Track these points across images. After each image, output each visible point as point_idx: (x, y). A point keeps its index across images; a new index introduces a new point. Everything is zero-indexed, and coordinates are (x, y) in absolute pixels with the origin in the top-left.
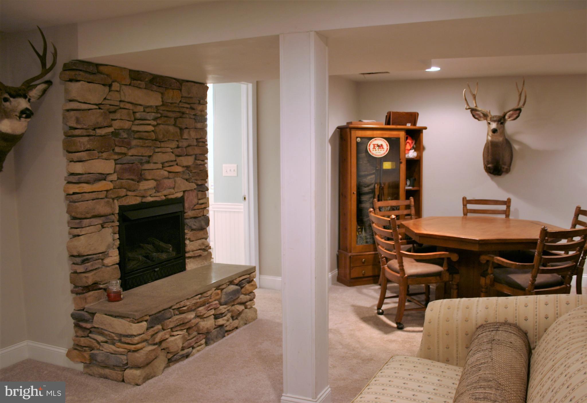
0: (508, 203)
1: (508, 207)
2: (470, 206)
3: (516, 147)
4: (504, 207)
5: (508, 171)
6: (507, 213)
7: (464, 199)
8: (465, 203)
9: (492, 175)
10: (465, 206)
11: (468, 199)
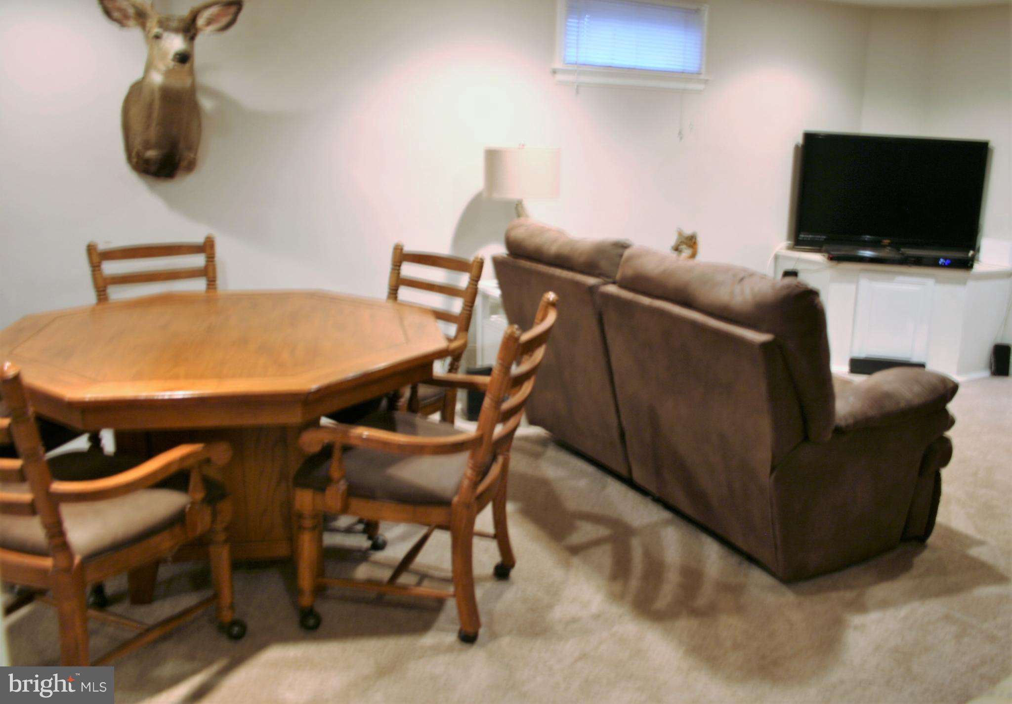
0: (207, 248)
1: (211, 258)
2: (111, 268)
3: (206, 104)
4: (198, 261)
5: (191, 167)
6: (208, 273)
7: (91, 249)
8: (96, 259)
9: (151, 179)
10: (95, 268)
11: (102, 246)
